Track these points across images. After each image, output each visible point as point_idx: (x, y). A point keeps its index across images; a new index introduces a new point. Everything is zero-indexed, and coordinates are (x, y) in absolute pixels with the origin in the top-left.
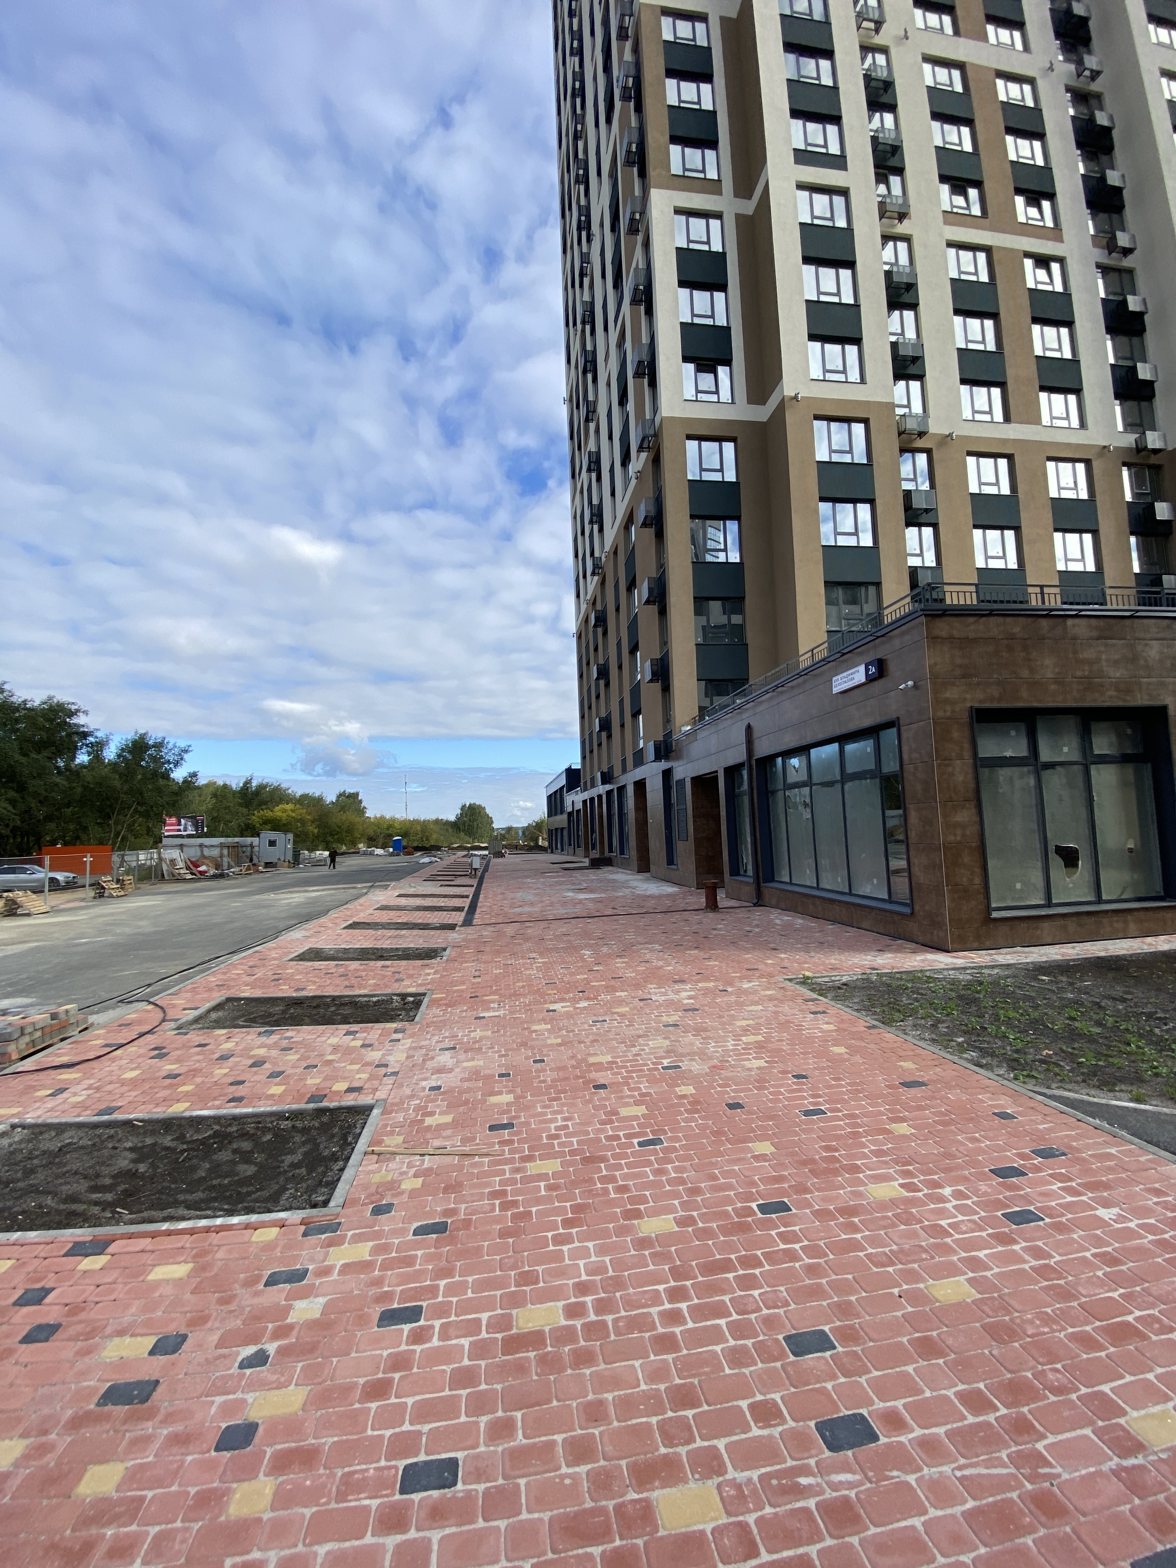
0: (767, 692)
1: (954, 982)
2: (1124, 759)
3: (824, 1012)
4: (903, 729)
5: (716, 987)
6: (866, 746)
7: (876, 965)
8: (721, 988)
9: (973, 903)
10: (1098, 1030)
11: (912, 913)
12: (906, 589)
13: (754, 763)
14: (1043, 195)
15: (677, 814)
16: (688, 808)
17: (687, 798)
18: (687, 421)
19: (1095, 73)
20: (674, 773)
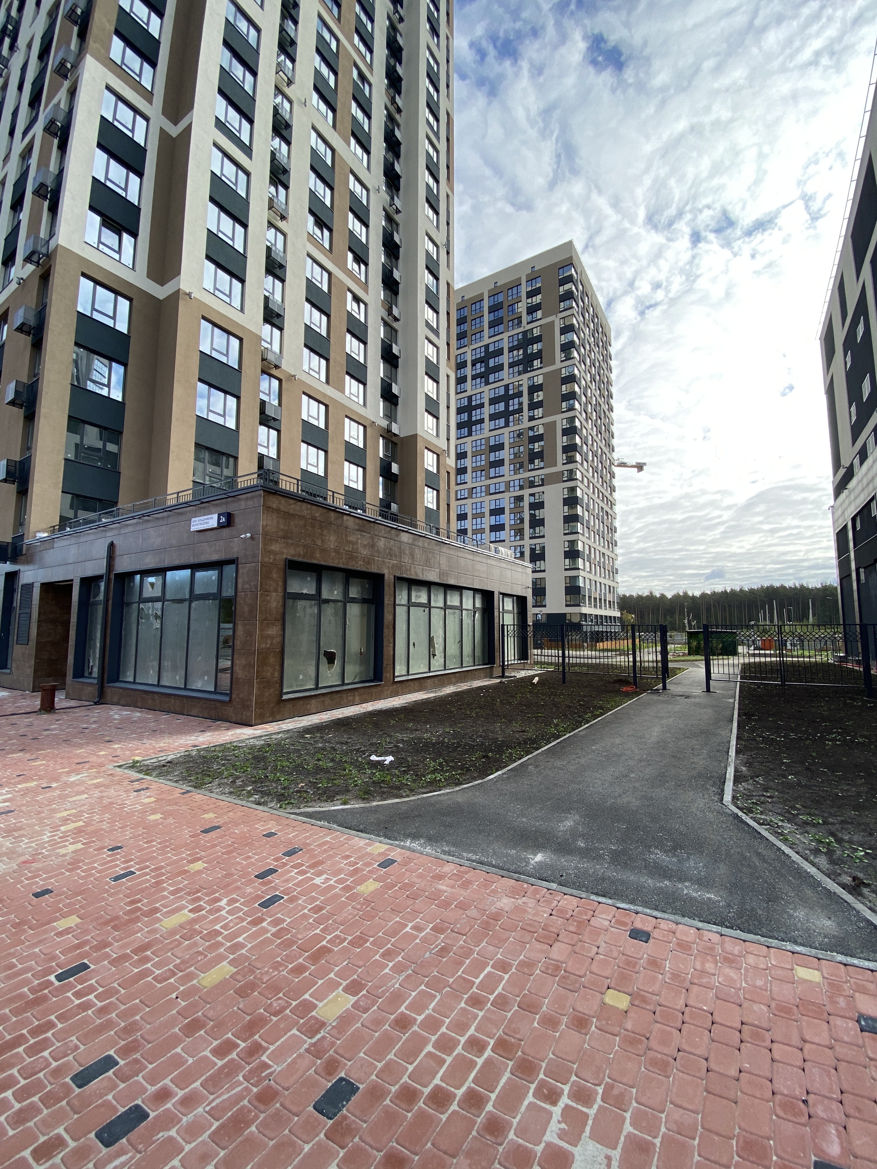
0: (133, 518)
1: (252, 747)
2: (363, 601)
3: (147, 788)
4: (240, 566)
5: (38, 786)
6: (212, 575)
7: (197, 744)
8: (45, 785)
9: (272, 690)
10: (331, 764)
11: (230, 701)
12: (255, 468)
13: (113, 577)
14: (362, 261)
15: (18, 617)
16: (32, 612)
17: (33, 603)
18: (85, 261)
19: (398, 210)
20: (20, 577)
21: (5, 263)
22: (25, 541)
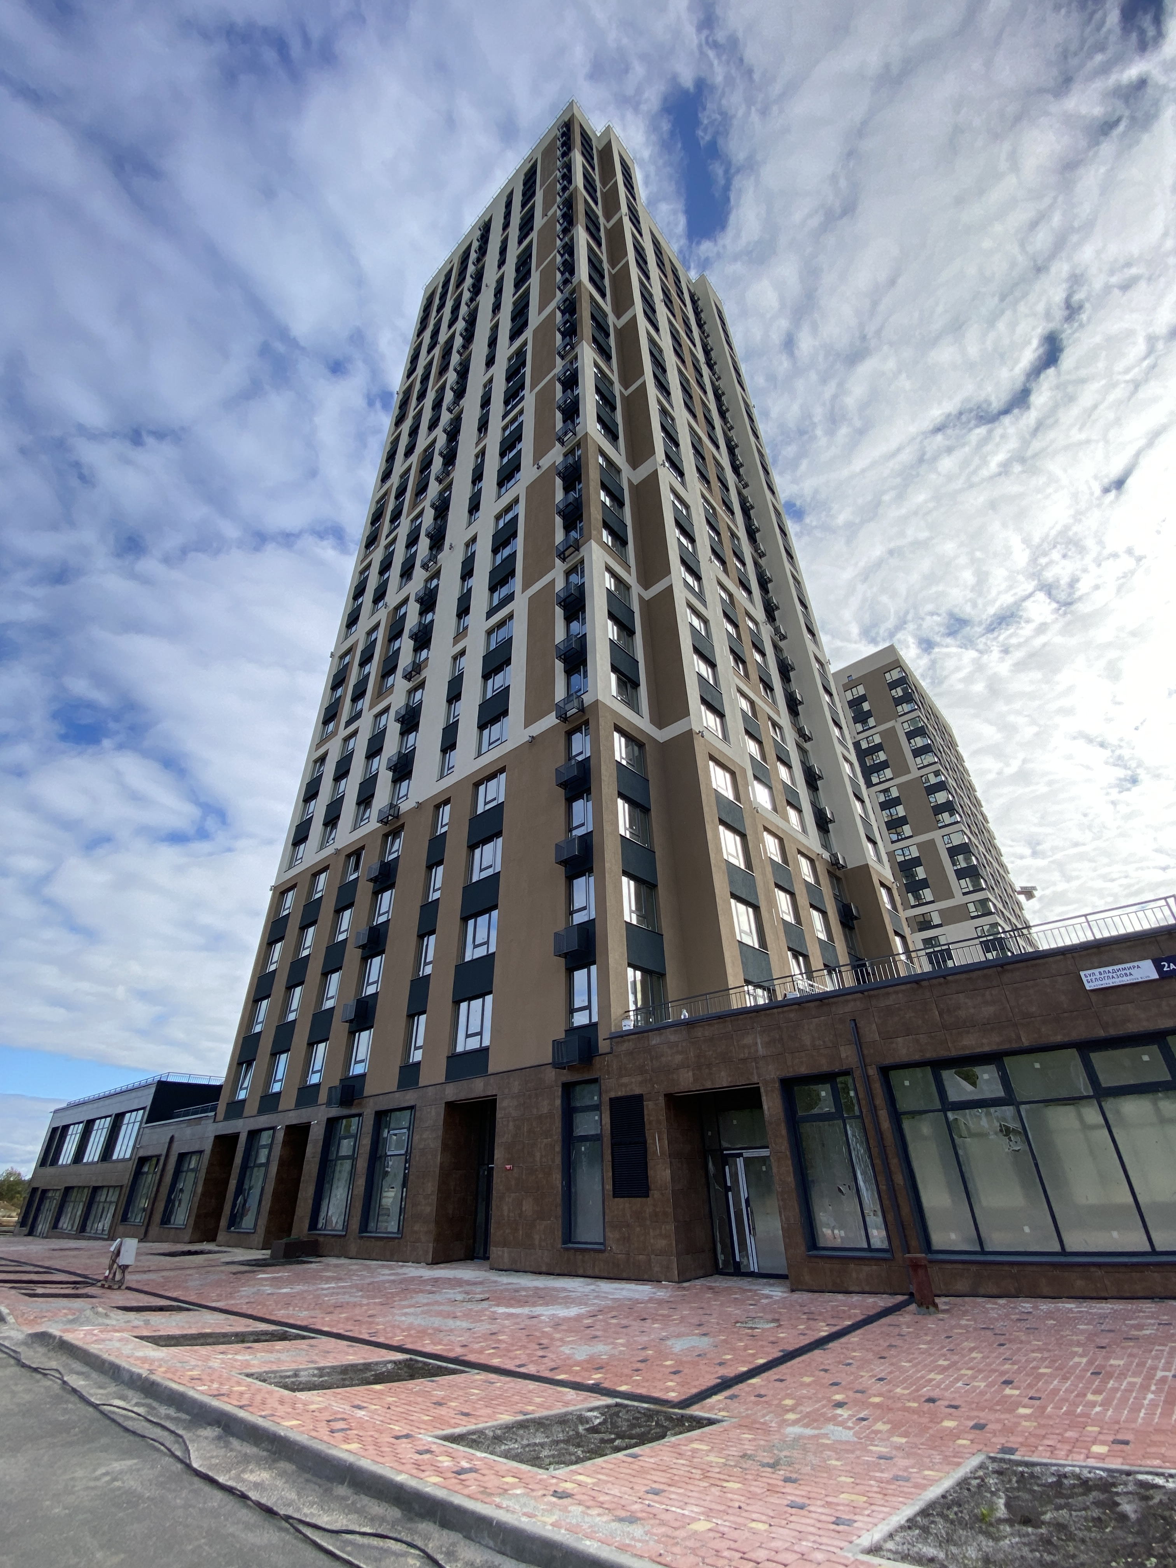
6: (1140, 1053)
14: (769, 687)
15: (609, 1151)
16: (649, 1141)
17: (647, 1127)
18: (614, 713)
19: (783, 637)
20: (603, 1087)
21: (482, 727)
22: (602, 1034)
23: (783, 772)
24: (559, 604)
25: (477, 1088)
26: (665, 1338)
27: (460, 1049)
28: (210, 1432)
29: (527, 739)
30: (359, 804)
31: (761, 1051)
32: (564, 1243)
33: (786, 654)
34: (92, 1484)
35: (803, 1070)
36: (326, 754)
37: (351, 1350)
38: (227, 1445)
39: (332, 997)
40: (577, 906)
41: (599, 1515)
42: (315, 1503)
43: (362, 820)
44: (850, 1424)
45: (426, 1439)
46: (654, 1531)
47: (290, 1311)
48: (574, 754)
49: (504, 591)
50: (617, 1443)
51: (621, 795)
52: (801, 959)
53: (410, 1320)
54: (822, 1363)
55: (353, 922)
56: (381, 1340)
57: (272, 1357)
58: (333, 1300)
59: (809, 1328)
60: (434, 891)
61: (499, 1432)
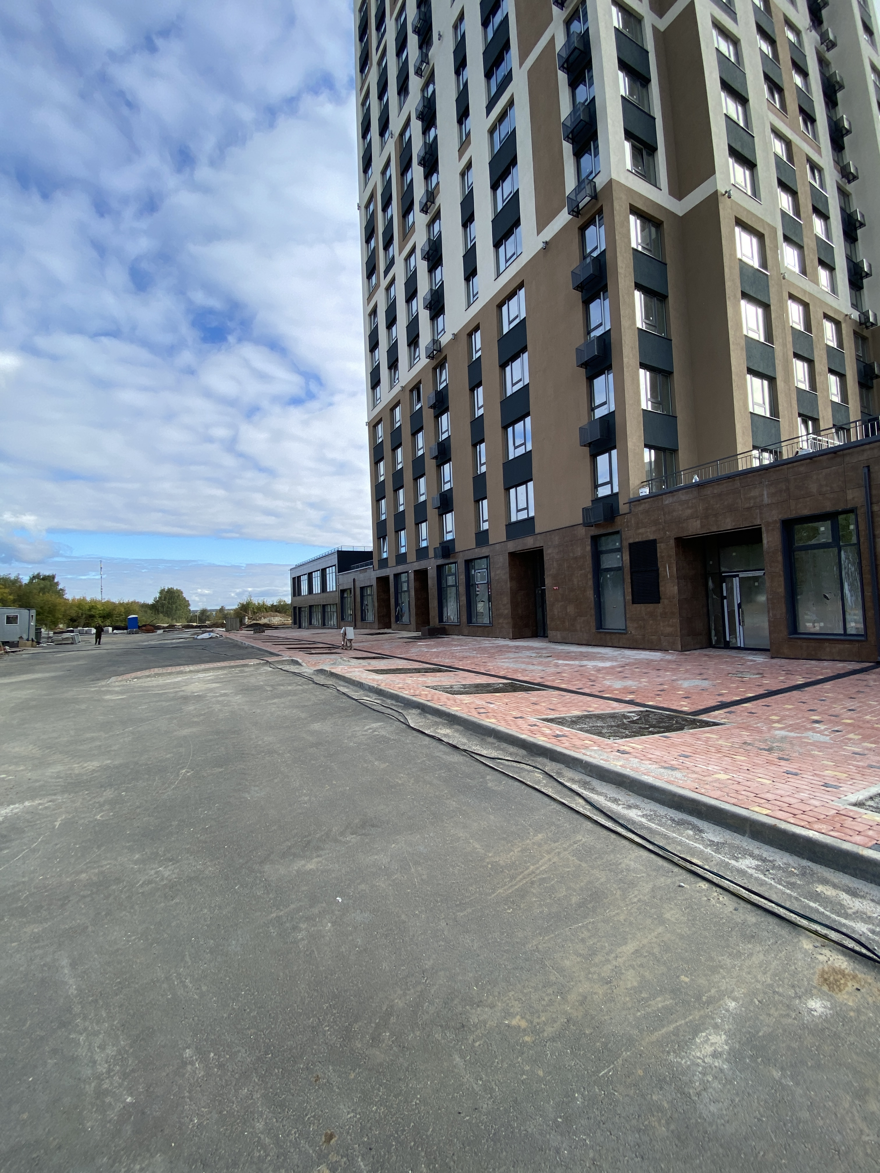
14: (809, 118)
15: (629, 577)
16: (661, 569)
17: (659, 560)
18: (630, 191)
19: (832, 45)
20: (623, 536)
21: (497, 245)
22: (622, 500)
23: (818, 225)
24: (562, 67)
25: (529, 543)
26: (677, 680)
27: (513, 519)
28: (414, 711)
29: (541, 245)
30: (409, 345)
31: (766, 500)
32: (597, 629)
33: (834, 68)
34: (364, 733)
35: (806, 512)
36: (376, 306)
37: (477, 677)
38: (425, 717)
39: (423, 494)
40: (597, 402)
41: (650, 764)
42: (477, 745)
43: (415, 359)
44: (826, 733)
45: (533, 720)
46: (690, 775)
47: (440, 659)
48: (588, 251)
49: (501, 72)
50: (650, 729)
51: (638, 286)
52: (810, 423)
53: (507, 665)
54: (800, 698)
55: (425, 441)
56: (493, 673)
57: (437, 679)
58: (461, 655)
59: (786, 679)
60: (479, 408)
61: (574, 719)
